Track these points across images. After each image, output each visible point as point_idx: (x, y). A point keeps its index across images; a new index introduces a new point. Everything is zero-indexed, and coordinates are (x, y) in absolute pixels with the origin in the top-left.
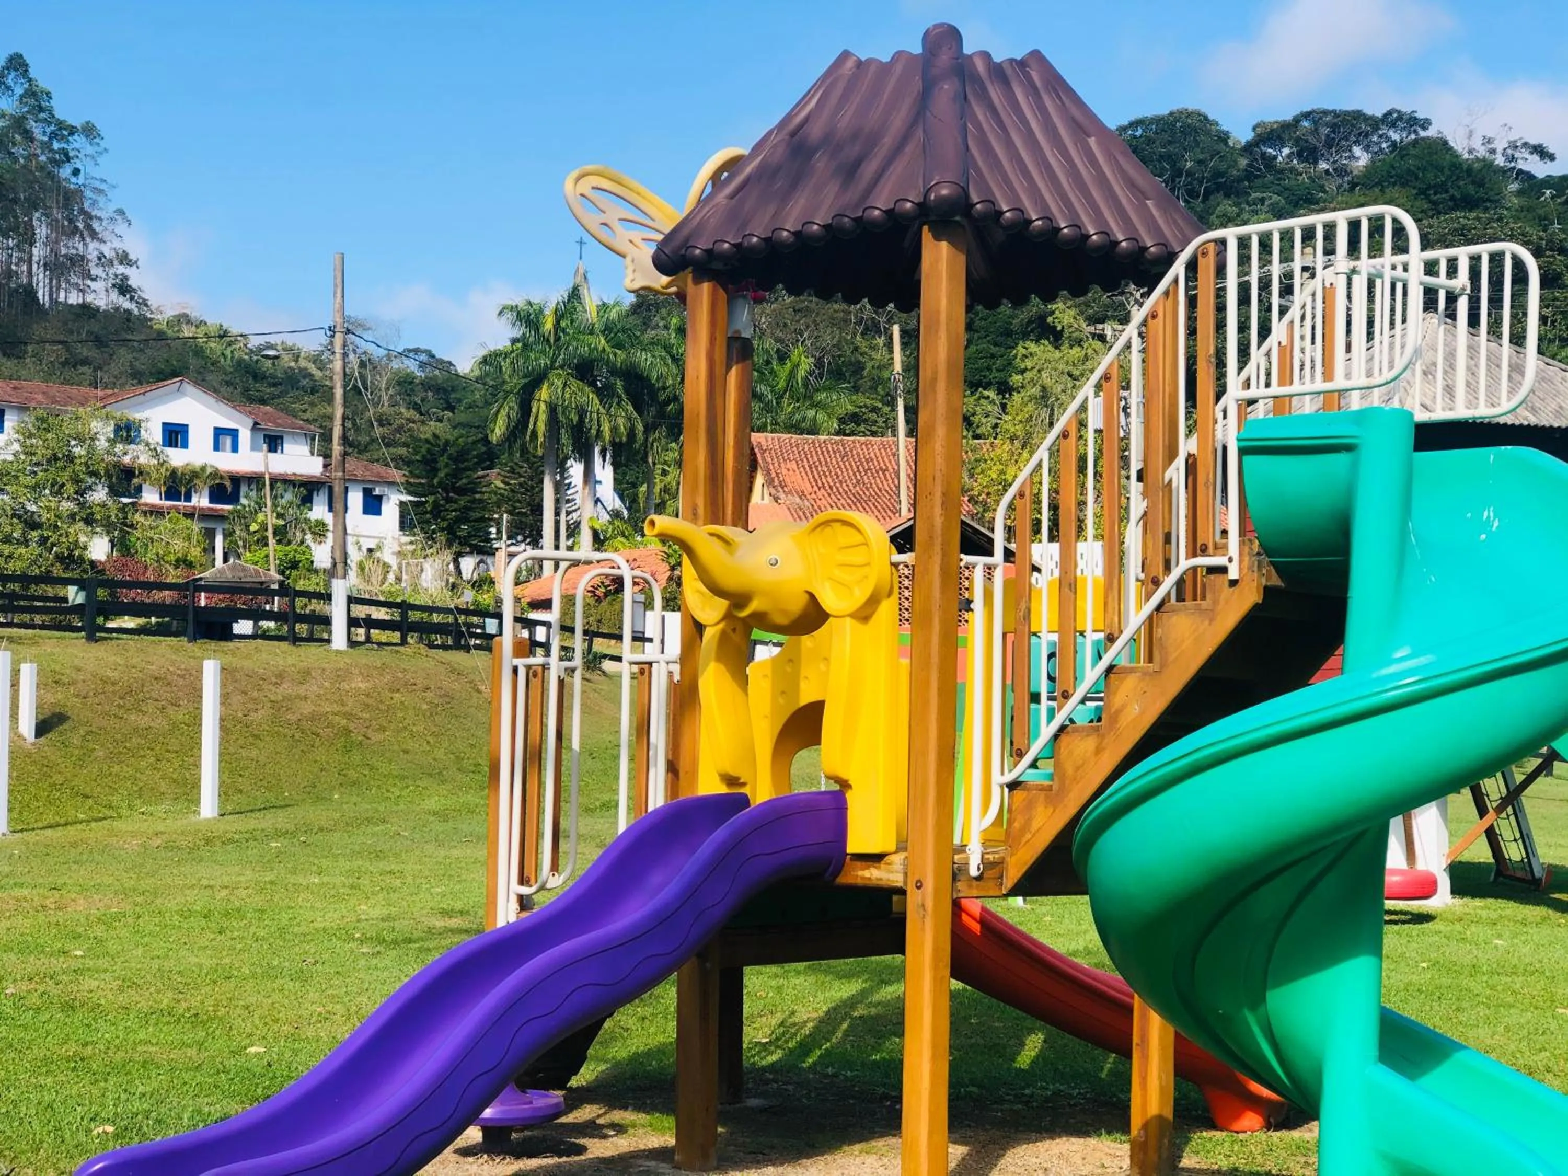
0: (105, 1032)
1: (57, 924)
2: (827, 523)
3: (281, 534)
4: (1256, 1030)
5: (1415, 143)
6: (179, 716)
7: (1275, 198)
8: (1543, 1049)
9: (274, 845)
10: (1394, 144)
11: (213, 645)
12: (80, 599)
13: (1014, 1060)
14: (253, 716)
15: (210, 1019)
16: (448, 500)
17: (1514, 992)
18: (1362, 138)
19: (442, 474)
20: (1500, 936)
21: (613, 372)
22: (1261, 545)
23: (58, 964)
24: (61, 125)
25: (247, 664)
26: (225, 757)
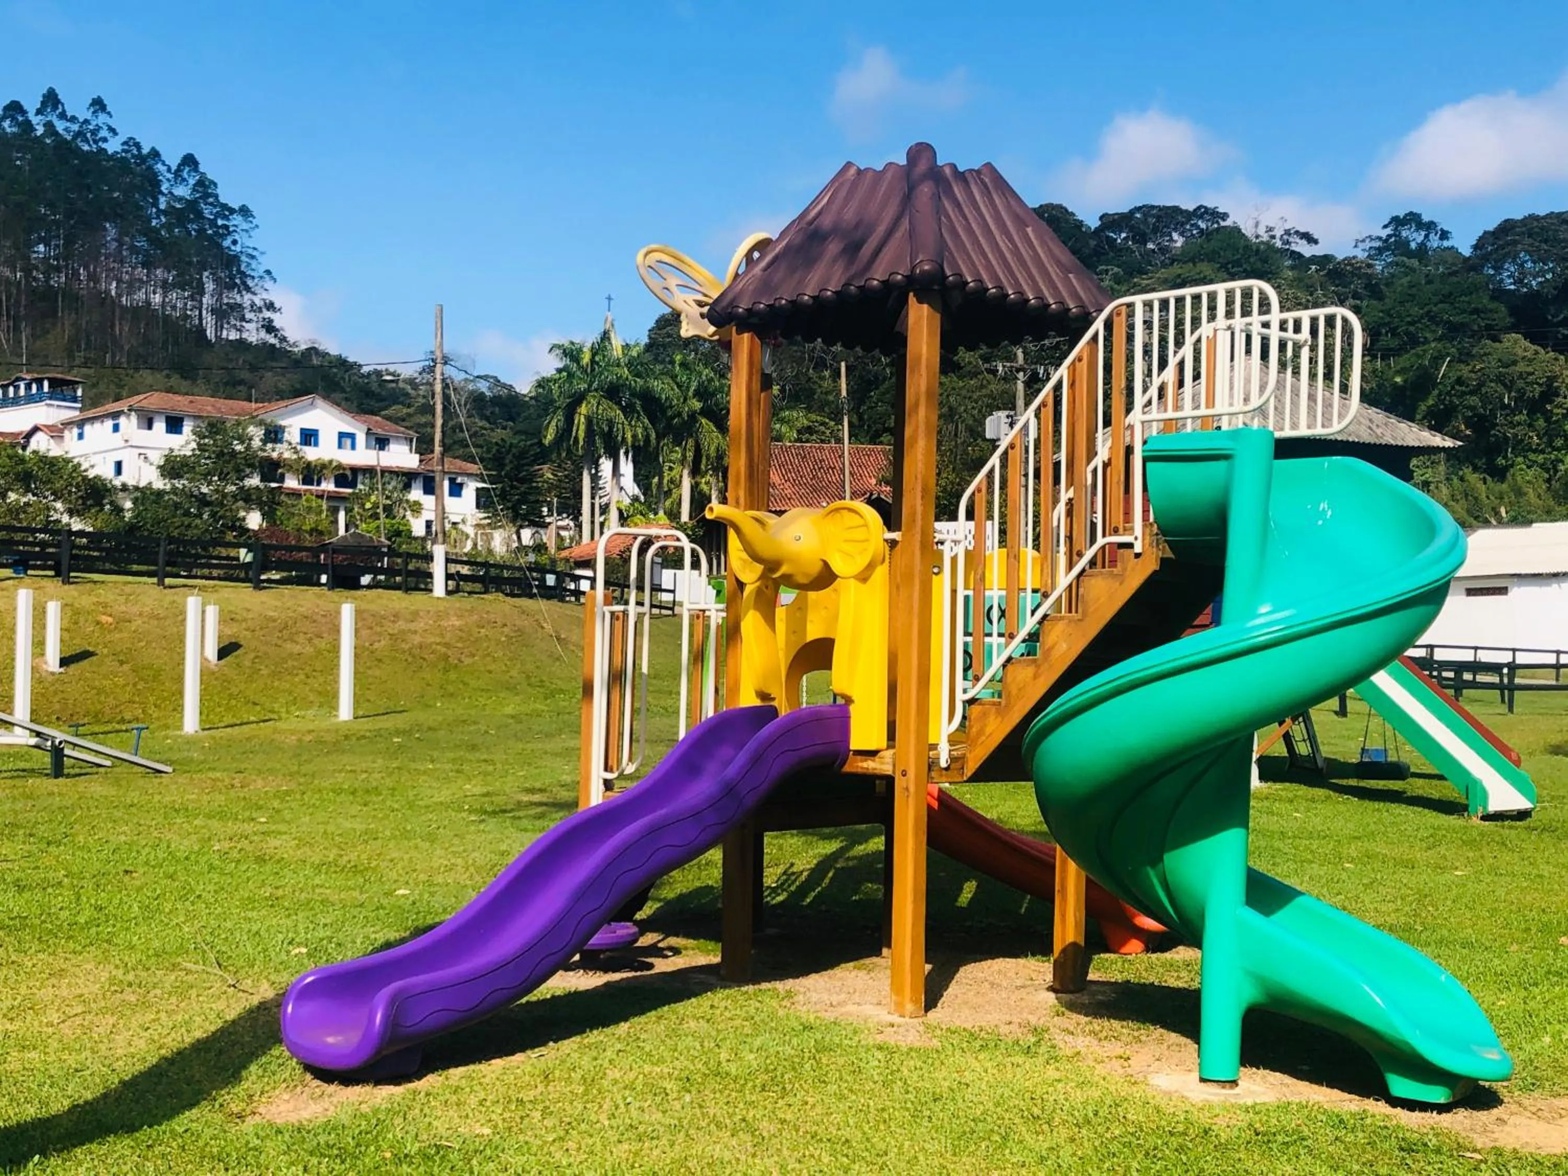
0: (289, 878)
1: (245, 798)
2: (837, 510)
3: (389, 511)
4: (1156, 882)
5: (1218, 230)
6: (322, 644)
7: (1116, 269)
8: (1339, 894)
9: (396, 740)
10: (1202, 231)
11: (346, 593)
12: (249, 558)
13: (956, 900)
14: (376, 645)
15: (366, 869)
16: (512, 487)
17: (1312, 851)
18: (1179, 227)
19: (508, 468)
20: (1297, 811)
21: (633, 394)
22: (1159, 528)
23: (248, 828)
24: (225, 207)
25: (373, 607)
26: (358, 674)
